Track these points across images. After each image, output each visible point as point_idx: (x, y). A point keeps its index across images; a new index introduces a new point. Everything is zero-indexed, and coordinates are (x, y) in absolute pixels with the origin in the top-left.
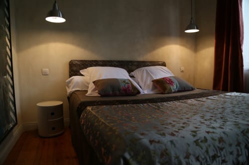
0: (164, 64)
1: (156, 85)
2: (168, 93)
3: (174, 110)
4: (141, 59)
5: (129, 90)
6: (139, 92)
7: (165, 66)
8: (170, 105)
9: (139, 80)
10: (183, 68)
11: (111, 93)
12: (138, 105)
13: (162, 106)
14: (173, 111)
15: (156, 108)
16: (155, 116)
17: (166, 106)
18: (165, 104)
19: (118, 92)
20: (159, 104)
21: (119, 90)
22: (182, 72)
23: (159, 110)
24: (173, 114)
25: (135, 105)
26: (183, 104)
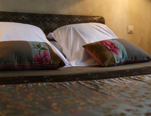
0: (101, 21)
1: (90, 53)
2: (109, 66)
3: (122, 91)
4: (65, 11)
5: (46, 60)
6: (62, 64)
7: (103, 22)
8: (115, 84)
9: (63, 45)
10: (131, 28)
11: (16, 64)
12: (61, 83)
13: (102, 85)
14: (122, 93)
15: (93, 87)
16: (93, 102)
17: (109, 85)
18: (106, 81)
19: (27, 64)
20: (97, 82)
21: (30, 60)
22: (131, 33)
23: (97, 91)
24: (123, 98)
25: (56, 83)
26: (138, 82)
